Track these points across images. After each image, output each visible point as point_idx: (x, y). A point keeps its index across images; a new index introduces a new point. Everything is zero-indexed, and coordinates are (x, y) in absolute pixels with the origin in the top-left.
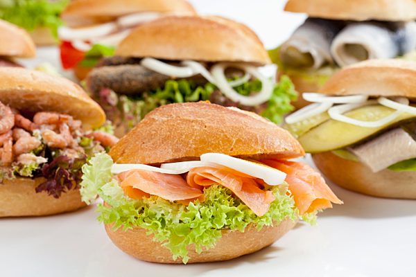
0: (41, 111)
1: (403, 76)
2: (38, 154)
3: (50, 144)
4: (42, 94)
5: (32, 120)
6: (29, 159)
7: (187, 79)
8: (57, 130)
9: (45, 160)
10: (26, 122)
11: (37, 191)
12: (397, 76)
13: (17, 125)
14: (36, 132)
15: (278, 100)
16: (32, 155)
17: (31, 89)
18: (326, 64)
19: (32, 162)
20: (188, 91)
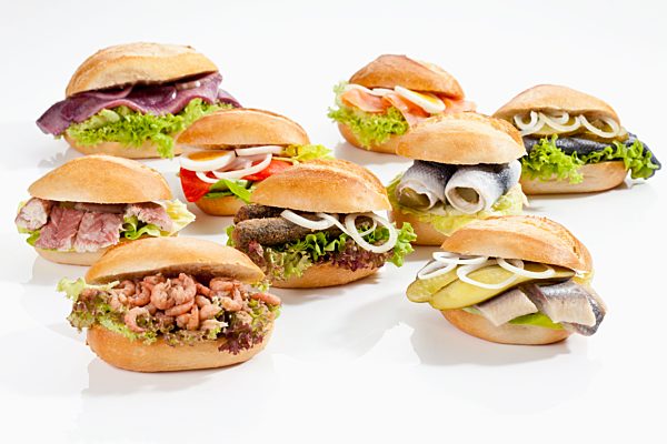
0: (213, 277)
1: (519, 241)
2: (219, 319)
3: (228, 309)
4: (218, 265)
5: (208, 286)
6: (213, 324)
7: (323, 231)
8: (231, 295)
9: (226, 325)
10: (205, 289)
11: (220, 349)
12: (513, 241)
13: (199, 293)
14: (215, 298)
15: (402, 246)
16: (215, 321)
17: (210, 262)
18: (439, 203)
19: (216, 326)
20: (325, 242)
